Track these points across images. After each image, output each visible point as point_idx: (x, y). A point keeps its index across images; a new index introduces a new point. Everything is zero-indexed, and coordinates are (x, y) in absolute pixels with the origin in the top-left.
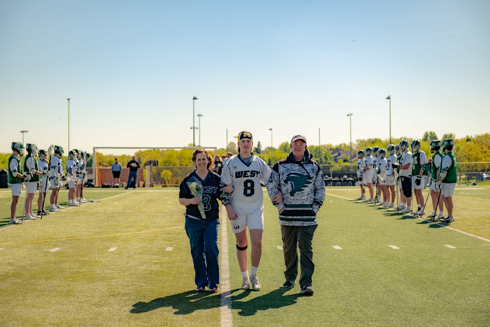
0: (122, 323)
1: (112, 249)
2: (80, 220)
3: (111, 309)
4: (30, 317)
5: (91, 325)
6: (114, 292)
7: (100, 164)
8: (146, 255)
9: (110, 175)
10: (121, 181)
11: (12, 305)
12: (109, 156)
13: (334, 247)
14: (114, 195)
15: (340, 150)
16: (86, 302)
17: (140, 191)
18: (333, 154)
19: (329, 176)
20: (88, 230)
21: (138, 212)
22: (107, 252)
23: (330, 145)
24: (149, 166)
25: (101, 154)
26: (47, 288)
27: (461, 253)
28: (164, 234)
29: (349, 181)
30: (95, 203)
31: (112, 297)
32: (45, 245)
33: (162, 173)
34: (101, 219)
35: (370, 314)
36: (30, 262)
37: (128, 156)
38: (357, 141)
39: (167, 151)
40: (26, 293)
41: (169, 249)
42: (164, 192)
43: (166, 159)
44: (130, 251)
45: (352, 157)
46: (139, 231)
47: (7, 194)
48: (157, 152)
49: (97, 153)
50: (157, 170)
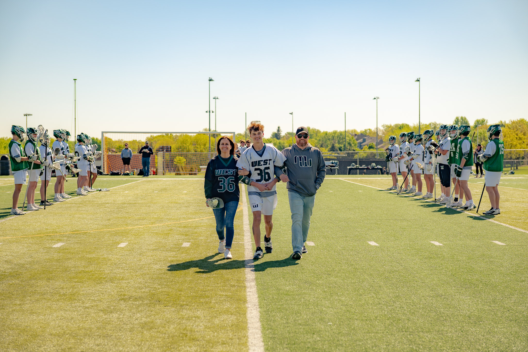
0: (134, 334)
1: (122, 245)
2: (87, 211)
3: (121, 316)
4: (28, 326)
5: (98, 335)
6: (124, 295)
7: (109, 150)
8: (160, 252)
9: (120, 162)
10: (132, 168)
11: (7, 310)
12: (118, 141)
13: (369, 243)
14: (124, 184)
15: (366, 136)
16: (93, 308)
17: (153, 179)
18: (357, 140)
19: (356, 164)
20: (95, 223)
21: (151, 202)
22: (116, 248)
23: (355, 131)
24: (162, 152)
25: (110, 139)
26: (48, 290)
27: (512, 250)
28: (179, 227)
29: (378, 169)
30: (103, 192)
31: (122, 302)
32: (48, 240)
33: (175, 160)
34: (109, 210)
35: (420, 323)
36: (30, 259)
37: (139, 141)
38: (383, 126)
39: (181, 135)
40: (24, 296)
41: (186, 245)
42: (179, 180)
43: (179, 144)
44: (142, 247)
45: (378, 144)
46: (152, 223)
47: (8, 182)
48: (170, 137)
49: (106, 138)
50: (170, 157)
